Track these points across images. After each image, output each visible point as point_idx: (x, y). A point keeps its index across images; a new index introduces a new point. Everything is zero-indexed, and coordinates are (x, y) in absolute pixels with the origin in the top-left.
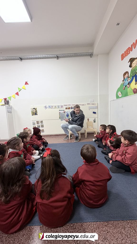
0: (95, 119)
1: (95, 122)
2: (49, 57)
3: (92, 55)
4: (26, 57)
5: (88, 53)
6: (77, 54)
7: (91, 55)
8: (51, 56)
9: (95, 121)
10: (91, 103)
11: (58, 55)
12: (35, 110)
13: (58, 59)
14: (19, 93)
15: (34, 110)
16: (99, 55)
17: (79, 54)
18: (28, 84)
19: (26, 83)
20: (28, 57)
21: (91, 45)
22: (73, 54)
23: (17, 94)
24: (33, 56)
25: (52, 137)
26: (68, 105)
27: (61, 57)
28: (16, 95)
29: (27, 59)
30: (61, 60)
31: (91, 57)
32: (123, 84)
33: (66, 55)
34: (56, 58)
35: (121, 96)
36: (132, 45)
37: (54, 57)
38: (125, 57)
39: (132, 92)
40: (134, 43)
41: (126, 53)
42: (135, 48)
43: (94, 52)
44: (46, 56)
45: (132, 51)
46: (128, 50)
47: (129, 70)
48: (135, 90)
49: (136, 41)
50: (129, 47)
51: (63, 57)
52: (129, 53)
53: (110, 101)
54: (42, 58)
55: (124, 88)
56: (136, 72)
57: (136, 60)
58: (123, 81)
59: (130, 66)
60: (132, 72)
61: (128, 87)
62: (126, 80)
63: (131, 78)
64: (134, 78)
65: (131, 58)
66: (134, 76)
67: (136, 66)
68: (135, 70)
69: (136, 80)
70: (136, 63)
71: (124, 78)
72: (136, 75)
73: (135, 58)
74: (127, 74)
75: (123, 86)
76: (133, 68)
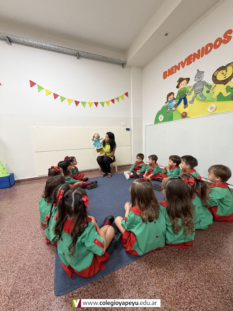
2: (65, 51)
4: (21, 40)
5: (120, 61)
6: (107, 58)
7: (123, 65)
13: (78, 58)
16: (132, 67)
17: (110, 59)
20: (26, 41)
27: (83, 57)
30: (82, 60)
31: (123, 68)
32: (166, 106)
33: (92, 55)
34: (76, 56)
35: (162, 120)
36: (179, 64)
37: (73, 54)
38: (168, 76)
39: (180, 116)
40: (182, 61)
41: (171, 72)
42: (183, 67)
43: (127, 62)
44: (60, 48)
45: (179, 70)
46: (174, 68)
47: (176, 91)
48: (184, 114)
49: (186, 59)
50: (175, 65)
51: (86, 57)
52: (175, 72)
53: (146, 126)
54: (52, 49)
55: (168, 111)
56: (185, 94)
57: (185, 81)
58: (166, 103)
59: (178, 87)
60: (179, 93)
61: (174, 111)
62: (170, 102)
63: (178, 100)
64: (183, 100)
65: (181, 78)
66: (183, 98)
67: (184, 88)
68: (183, 92)
69: (186, 103)
70: (185, 84)
71: (168, 99)
72: (185, 97)
73: (183, 79)
74: (172, 95)
75: (167, 108)
76: (181, 89)
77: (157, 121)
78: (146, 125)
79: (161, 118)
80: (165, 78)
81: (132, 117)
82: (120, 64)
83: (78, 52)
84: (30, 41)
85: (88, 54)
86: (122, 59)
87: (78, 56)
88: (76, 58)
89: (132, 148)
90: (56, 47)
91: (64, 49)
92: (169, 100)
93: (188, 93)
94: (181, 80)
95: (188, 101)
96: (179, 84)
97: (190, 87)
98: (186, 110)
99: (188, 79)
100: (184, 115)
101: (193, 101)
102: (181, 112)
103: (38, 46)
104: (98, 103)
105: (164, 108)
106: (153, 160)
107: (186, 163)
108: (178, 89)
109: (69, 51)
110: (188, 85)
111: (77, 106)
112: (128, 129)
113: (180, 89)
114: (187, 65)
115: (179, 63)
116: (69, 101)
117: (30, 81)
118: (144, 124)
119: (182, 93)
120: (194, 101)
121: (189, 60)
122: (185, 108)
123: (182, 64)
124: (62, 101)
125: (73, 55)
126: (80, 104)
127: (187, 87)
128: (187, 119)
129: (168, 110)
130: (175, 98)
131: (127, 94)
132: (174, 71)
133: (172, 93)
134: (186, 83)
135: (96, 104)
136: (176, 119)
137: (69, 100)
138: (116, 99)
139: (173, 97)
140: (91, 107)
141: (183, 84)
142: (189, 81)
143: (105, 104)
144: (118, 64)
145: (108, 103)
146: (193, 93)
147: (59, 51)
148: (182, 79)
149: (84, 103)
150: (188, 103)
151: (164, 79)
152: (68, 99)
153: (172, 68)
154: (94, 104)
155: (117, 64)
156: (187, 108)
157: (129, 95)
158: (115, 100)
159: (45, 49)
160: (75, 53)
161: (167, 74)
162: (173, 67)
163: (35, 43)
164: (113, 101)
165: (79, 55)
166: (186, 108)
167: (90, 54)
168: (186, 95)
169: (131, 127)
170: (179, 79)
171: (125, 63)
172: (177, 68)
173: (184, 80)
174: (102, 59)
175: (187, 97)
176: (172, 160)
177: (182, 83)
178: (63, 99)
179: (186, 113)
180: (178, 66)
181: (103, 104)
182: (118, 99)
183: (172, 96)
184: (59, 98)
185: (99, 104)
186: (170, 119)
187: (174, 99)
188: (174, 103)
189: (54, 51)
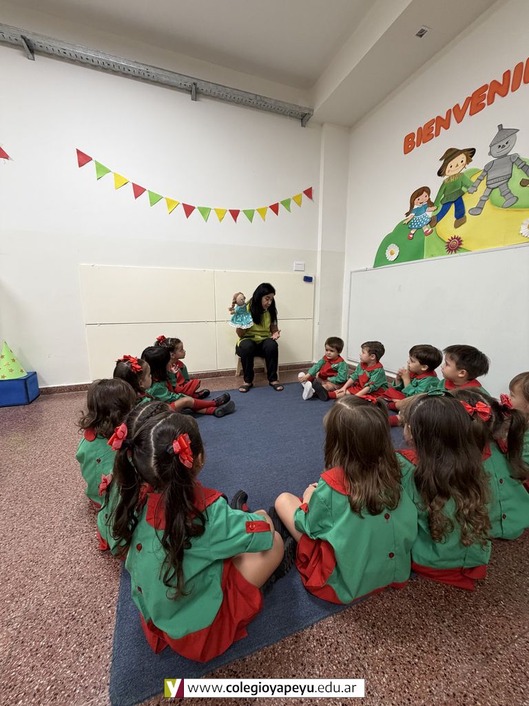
2: (164, 79)
3: (308, 120)
4: (57, 46)
5: (298, 109)
6: (266, 100)
7: (304, 118)
11: (200, 86)
13: (195, 99)
16: (325, 125)
20: (69, 49)
27: (207, 95)
30: (205, 104)
31: (303, 126)
32: (406, 222)
35: (395, 257)
36: (449, 113)
37: (183, 86)
38: (418, 146)
39: (443, 247)
40: (458, 105)
41: (425, 134)
42: (459, 122)
43: (315, 111)
44: (152, 71)
45: (447, 128)
46: (434, 125)
47: (435, 184)
48: (455, 243)
49: (468, 99)
50: (438, 117)
51: (213, 97)
52: (437, 134)
53: (351, 273)
54: (131, 72)
55: (411, 234)
56: (460, 190)
57: (462, 157)
58: (407, 214)
59: (441, 173)
60: (443, 189)
61: (427, 234)
62: (418, 212)
63: (441, 206)
64: (453, 207)
65: (451, 150)
66: (453, 201)
67: (460, 174)
68: (455, 187)
69: (460, 215)
70: (460, 164)
71: (412, 205)
72: (460, 198)
73: (459, 150)
74: (425, 194)
75: (409, 228)
76: (449, 179)
77: (381, 260)
78: (353, 270)
79: (393, 251)
80: (407, 150)
81: (319, 249)
82: (296, 117)
83: (195, 81)
84: (80, 51)
85: (220, 88)
86: (303, 103)
87: (195, 92)
88: (189, 96)
89: (316, 324)
90: (142, 68)
91: (161, 72)
92: (415, 207)
93: (468, 188)
94: (451, 156)
95: (467, 209)
96: (444, 166)
97: (475, 171)
98: (459, 232)
99: (471, 152)
100: (454, 246)
101: (480, 208)
102: (447, 237)
103: (97, 64)
104: (239, 211)
105: (403, 228)
106: (370, 352)
107: (457, 364)
108: (442, 180)
109: (174, 80)
110: (470, 166)
111: (187, 217)
112: (308, 279)
113: (446, 177)
114: (471, 114)
115: (450, 110)
116: (169, 206)
117: (78, 152)
118: (348, 267)
119: (452, 189)
120: (482, 209)
121: (477, 102)
122: (457, 226)
123: (458, 113)
124: (152, 204)
125: (183, 89)
126: (195, 213)
127: (467, 172)
128: (461, 254)
129: (413, 232)
130: (433, 200)
131: (309, 193)
132: (434, 132)
133: (426, 190)
134: (464, 162)
135: (235, 214)
136: (432, 256)
137: (170, 203)
138: (282, 203)
139: (427, 198)
140: (221, 220)
141: (457, 165)
142: (472, 156)
143: (257, 215)
144: (293, 117)
145: (262, 212)
146: (482, 187)
147: (147, 79)
148: (454, 151)
149: (205, 212)
150: (467, 214)
151: (405, 153)
152: (167, 199)
153: (429, 126)
154: (229, 214)
155: (290, 116)
156: (463, 226)
157: (314, 196)
158: (281, 207)
159: (115, 72)
160: (188, 84)
161: (415, 140)
162: (433, 121)
163: (91, 54)
164: (275, 208)
165: (197, 89)
166: (460, 226)
167: (224, 88)
168: (463, 193)
169: (317, 274)
170: (446, 153)
171: (309, 114)
172: (443, 123)
173: (459, 155)
174: (252, 101)
175: (465, 198)
176: (418, 357)
177: (453, 163)
178: (155, 199)
179: (459, 239)
180: (445, 118)
181: (250, 215)
182: (286, 203)
183: (423, 198)
184: (145, 196)
185: (241, 216)
186: (417, 254)
187: (430, 204)
188: (430, 214)
189: (135, 77)
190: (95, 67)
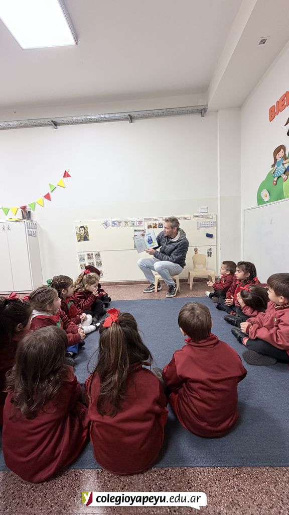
0: (210, 249)
1: (211, 256)
2: (113, 118)
3: (205, 112)
4: (65, 120)
5: (196, 108)
6: (173, 110)
7: (203, 112)
8: (117, 115)
9: (211, 253)
10: (203, 214)
11: (131, 114)
12: (85, 230)
13: (131, 122)
14: (52, 195)
15: (83, 230)
16: (219, 111)
17: (178, 109)
18: (69, 176)
19: (66, 175)
20: (70, 119)
21: (204, 89)
22: (164, 110)
23: (48, 197)
24: (79, 118)
25: (120, 287)
26: (153, 219)
27: (137, 118)
28: (46, 200)
29: (68, 124)
30: (137, 123)
31: (203, 116)
32: (272, 172)
33: (149, 112)
34: (127, 119)
35: (267, 198)
37: (124, 118)
38: (277, 114)
41: (281, 106)
43: (209, 106)
44: (108, 116)
46: (285, 98)
50: (287, 93)
51: (141, 118)
52: (288, 105)
53: (244, 210)
54: (98, 120)
55: (275, 181)
58: (273, 166)
61: (285, 180)
62: (279, 164)
71: (275, 159)
74: (282, 150)
75: (273, 176)
79: (266, 195)
80: (271, 119)
81: (219, 196)
82: (196, 112)
83: (129, 113)
84: (74, 118)
85: (144, 112)
87: (131, 119)
89: (218, 249)
90: (102, 116)
91: (111, 115)
92: (277, 160)
118: (243, 207)
129: (276, 179)
130: (287, 155)
132: (285, 103)
133: (282, 148)
139: (284, 154)
147: (106, 121)
151: (270, 121)
153: (282, 99)
155: (191, 113)
160: (126, 116)
161: (276, 111)
162: (285, 95)
165: (131, 117)
169: (218, 213)
171: (205, 108)
174: (164, 113)
183: (281, 153)
186: (279, 195)
187: (285, 157)
188: (286, 165)
189: (100, 121)
190: (82, 123)
